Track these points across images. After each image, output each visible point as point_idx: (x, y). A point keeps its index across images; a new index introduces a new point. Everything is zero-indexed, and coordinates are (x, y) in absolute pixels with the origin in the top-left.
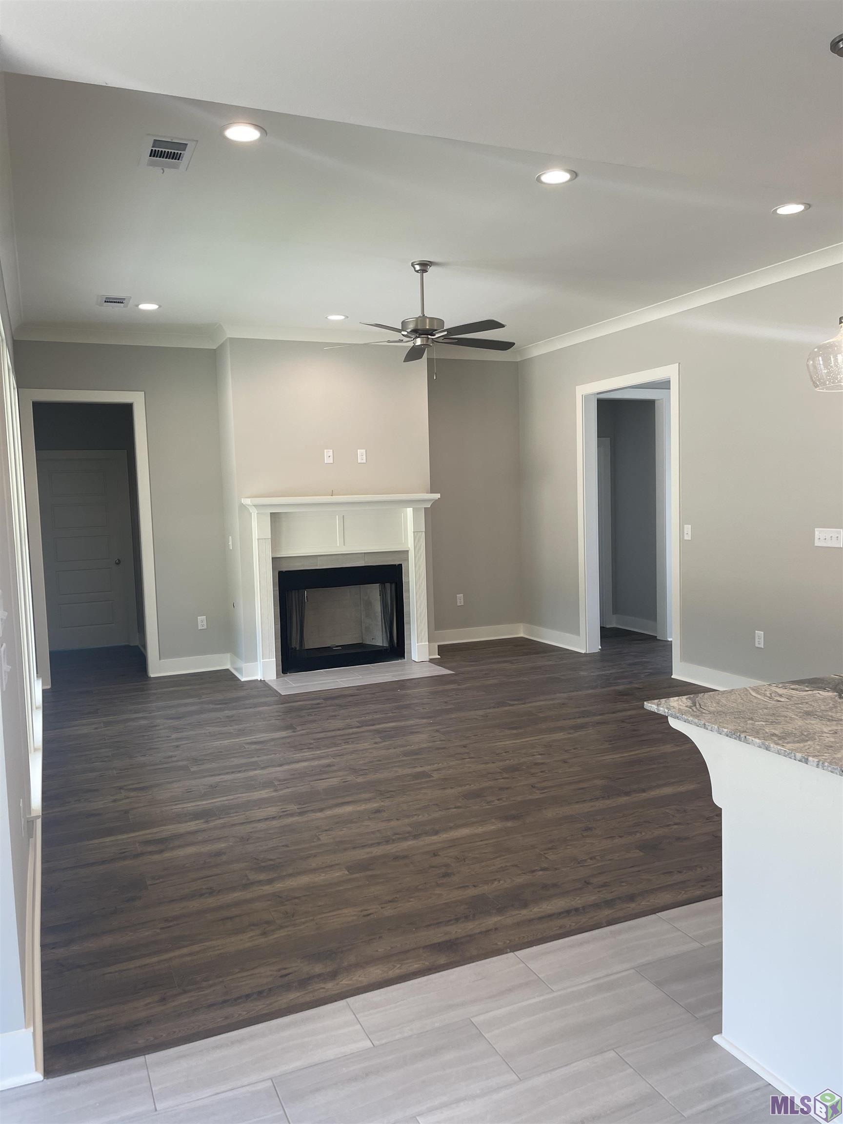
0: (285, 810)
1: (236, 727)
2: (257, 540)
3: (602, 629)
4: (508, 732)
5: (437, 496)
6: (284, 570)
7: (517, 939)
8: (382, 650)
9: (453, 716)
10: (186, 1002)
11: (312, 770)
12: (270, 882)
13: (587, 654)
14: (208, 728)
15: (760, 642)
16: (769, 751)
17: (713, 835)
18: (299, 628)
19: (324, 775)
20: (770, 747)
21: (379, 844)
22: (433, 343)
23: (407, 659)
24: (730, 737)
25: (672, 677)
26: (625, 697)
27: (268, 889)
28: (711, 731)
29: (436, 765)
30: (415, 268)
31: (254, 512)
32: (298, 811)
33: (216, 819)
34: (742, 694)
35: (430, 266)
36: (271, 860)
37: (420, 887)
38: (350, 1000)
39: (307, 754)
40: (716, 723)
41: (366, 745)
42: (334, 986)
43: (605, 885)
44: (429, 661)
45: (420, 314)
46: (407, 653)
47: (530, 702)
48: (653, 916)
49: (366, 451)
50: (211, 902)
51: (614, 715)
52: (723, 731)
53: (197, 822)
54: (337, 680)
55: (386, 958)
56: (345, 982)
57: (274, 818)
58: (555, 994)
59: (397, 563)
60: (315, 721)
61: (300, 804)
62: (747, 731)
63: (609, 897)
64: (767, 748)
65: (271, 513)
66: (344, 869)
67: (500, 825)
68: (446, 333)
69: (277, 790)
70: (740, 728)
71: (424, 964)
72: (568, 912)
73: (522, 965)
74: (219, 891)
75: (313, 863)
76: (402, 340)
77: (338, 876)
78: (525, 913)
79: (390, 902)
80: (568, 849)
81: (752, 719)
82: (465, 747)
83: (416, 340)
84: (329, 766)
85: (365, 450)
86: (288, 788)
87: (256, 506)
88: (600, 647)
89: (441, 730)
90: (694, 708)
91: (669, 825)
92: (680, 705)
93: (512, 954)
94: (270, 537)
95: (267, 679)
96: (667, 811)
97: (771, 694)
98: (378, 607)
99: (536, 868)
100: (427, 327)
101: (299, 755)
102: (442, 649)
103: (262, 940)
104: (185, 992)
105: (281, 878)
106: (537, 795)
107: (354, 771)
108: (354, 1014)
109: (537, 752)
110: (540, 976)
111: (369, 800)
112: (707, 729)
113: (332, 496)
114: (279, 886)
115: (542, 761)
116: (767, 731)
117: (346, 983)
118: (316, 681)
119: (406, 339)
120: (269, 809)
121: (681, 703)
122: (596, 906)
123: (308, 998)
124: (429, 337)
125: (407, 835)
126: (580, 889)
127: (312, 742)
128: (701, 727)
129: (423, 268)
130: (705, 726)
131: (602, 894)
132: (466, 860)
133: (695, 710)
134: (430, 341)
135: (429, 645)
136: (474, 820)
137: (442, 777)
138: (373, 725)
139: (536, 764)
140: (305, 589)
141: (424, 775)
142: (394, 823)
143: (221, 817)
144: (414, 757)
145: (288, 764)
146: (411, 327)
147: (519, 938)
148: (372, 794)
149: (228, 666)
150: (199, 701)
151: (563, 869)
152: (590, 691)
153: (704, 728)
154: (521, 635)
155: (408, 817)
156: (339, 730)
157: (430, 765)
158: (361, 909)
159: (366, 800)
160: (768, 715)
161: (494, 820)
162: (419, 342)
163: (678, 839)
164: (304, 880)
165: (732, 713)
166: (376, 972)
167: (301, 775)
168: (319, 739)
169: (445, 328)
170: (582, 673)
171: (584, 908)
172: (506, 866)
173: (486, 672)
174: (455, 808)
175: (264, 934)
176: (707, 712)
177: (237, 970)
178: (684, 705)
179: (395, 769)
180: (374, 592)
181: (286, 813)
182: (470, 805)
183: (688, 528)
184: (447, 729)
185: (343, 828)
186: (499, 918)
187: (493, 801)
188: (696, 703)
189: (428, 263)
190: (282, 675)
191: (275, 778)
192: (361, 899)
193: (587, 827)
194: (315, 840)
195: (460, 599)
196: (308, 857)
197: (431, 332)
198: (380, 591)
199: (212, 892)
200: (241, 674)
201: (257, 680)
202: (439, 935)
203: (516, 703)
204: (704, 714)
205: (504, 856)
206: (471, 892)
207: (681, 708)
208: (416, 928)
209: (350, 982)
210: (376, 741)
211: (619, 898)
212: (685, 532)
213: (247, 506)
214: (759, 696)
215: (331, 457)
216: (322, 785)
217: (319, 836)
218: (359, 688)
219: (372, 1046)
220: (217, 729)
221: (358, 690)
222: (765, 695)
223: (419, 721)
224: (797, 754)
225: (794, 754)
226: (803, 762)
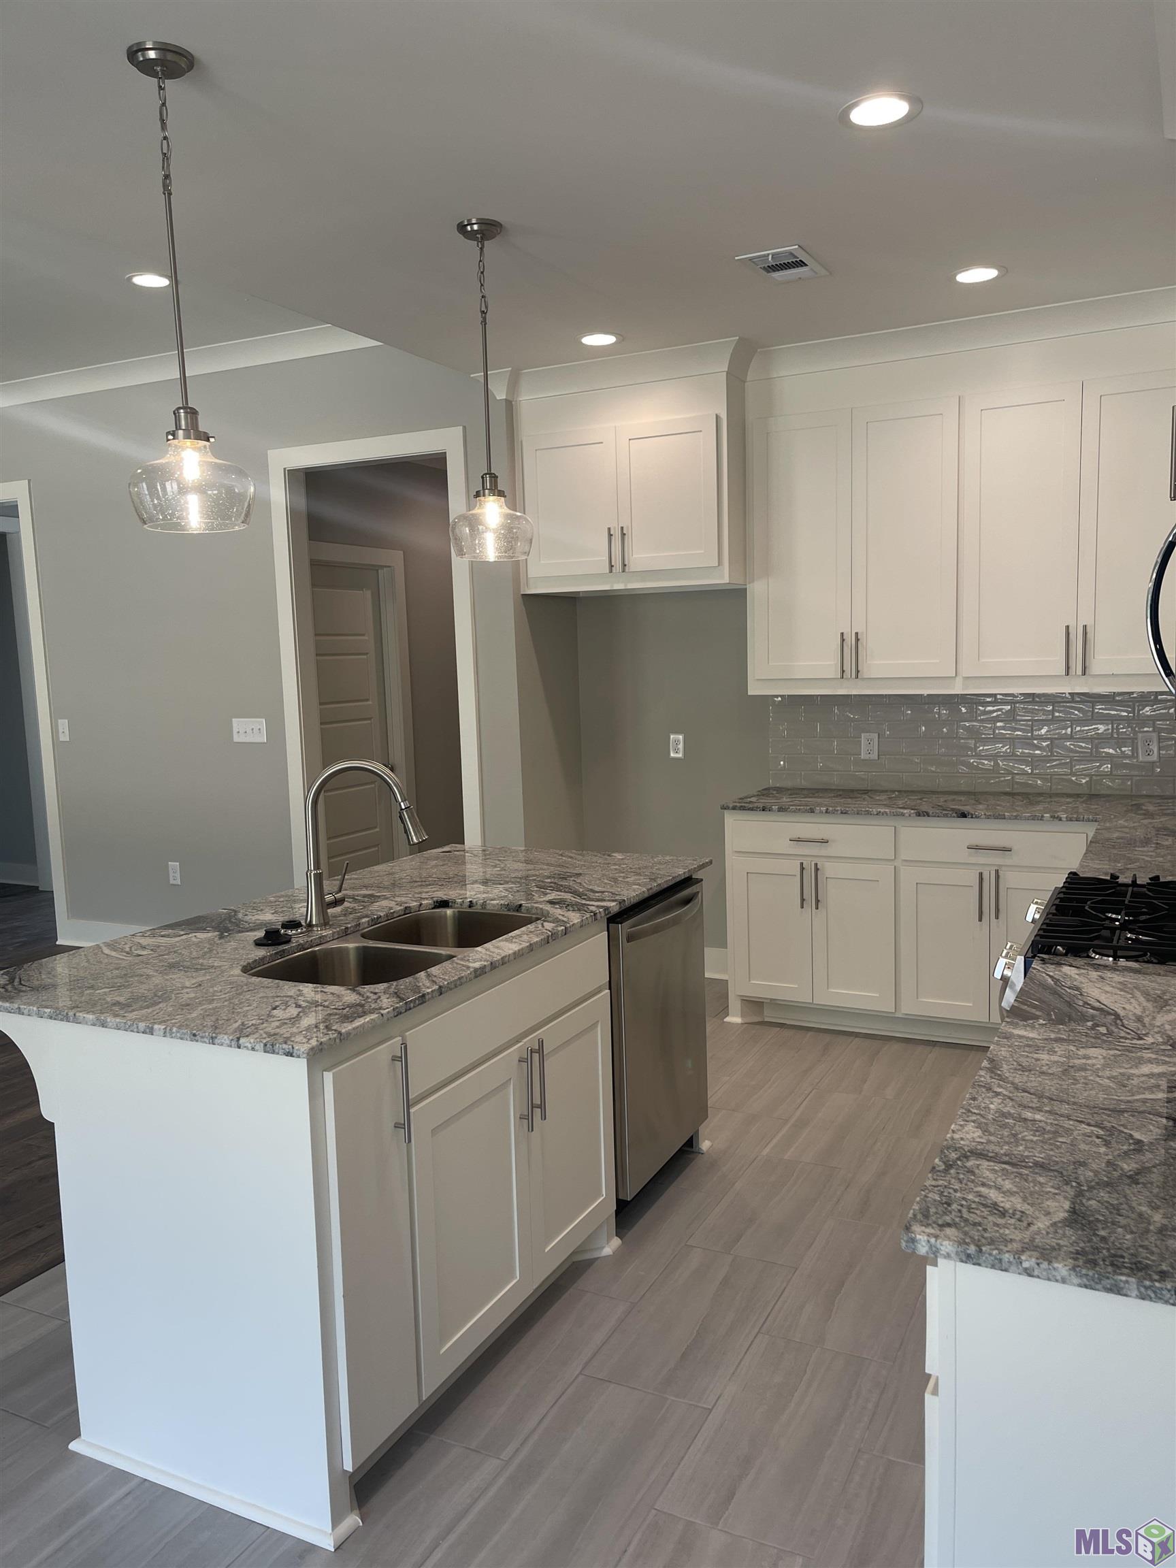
15: (175, 877)
16: (106, 1027)
20: (107, 1022)
24: (53, 1019)
25: (57, 943)
34: (91, 955)
40: (39, 1004)
62: (81, 1006)
70: (71, 1003)
81: (92, 987)
97: (131, 948)
116: (109, 999)
160: (117, 977)
165: (66, 986)
183: (64, 725)
214: (113, 954)
222: (122, 950)
224: (140, 1024)
225: (135, 1026)
226: (146, 1033)
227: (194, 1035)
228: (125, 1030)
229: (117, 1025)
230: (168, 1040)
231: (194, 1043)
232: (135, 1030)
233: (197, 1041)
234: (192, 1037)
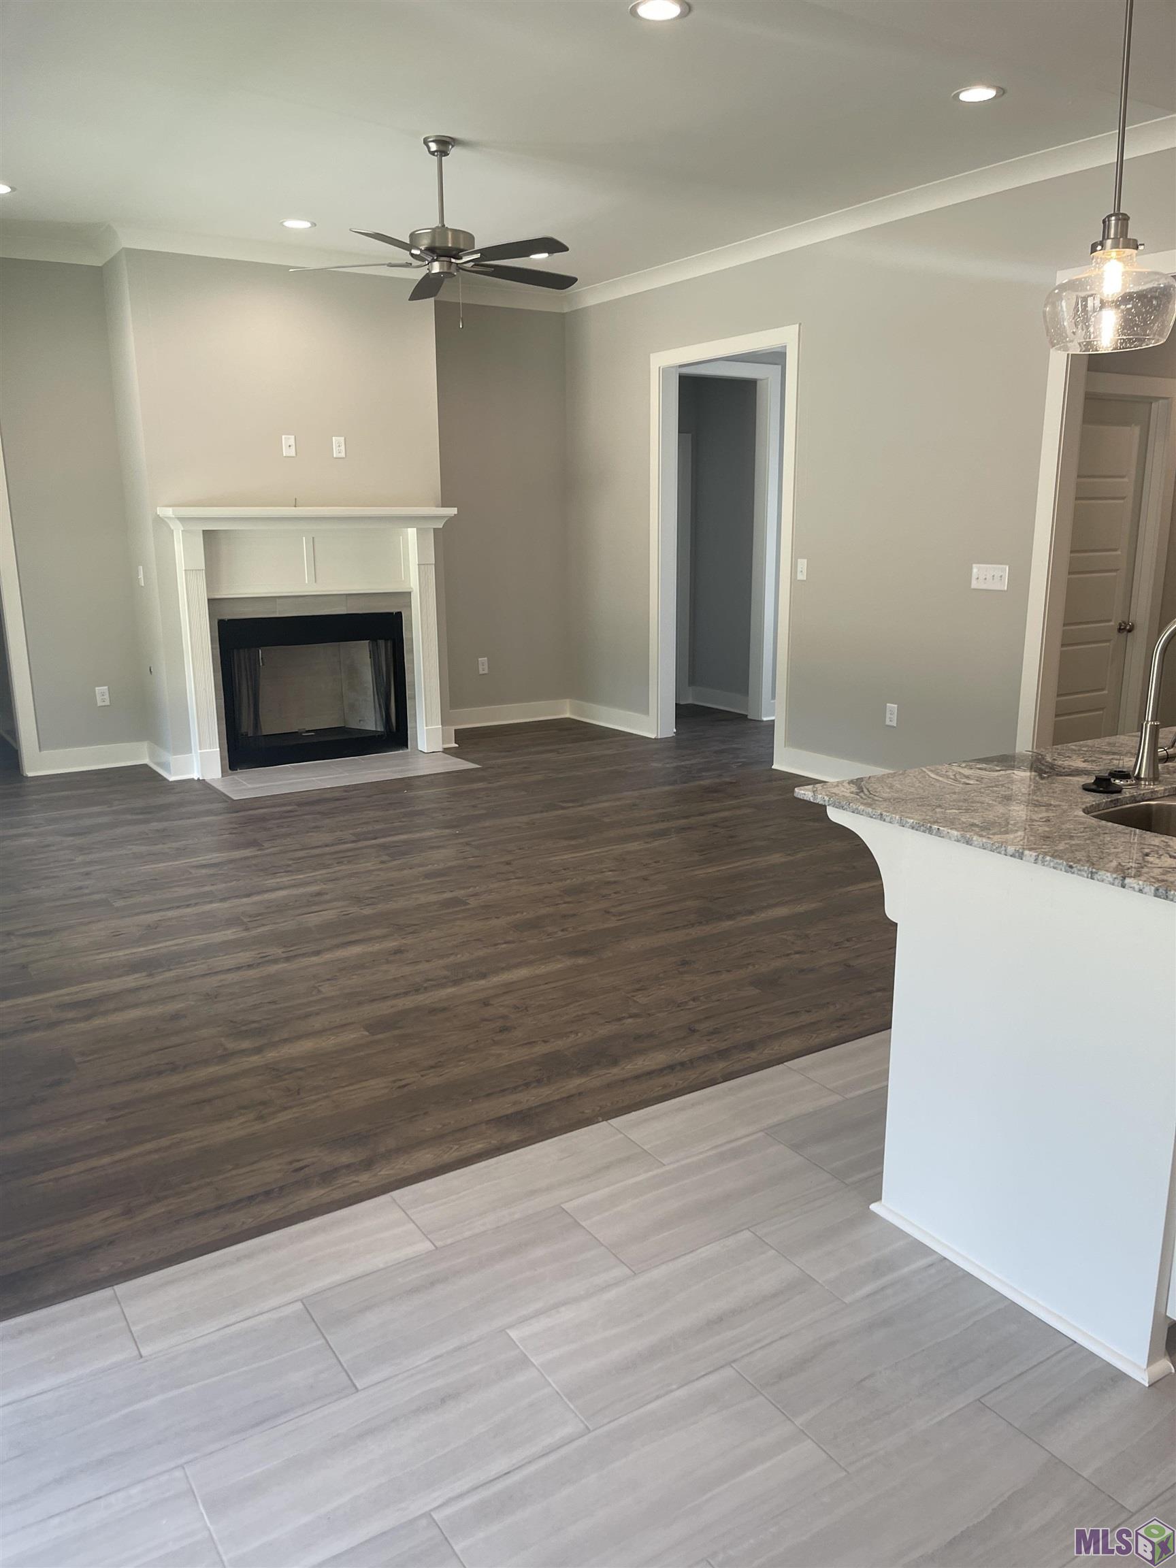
0: (264, 955)
1: (175, 845)
2: (184, 572)
3: (678, 706)
4: (565, 843)
5: (453, 511)
6: (227, 617)
7: (609, 1104)
8: (374, 736)
9: (487, 824)
10: (163, 1213)
11: (296, 901)
12: (258, 1050)
13: (658, 739)
14: (129, 847)
15: (891, 718)
16: (971, 845)
17: (845, 965)
18: (251, 701)
19: (313, 907)
20: (972, 840)
21: (406, 994)
22: (457, 271)
23: (411, 749)
24: (917, 830)
25: (773, 767)
26: (715, 795)
27: (256, 1060)
28: (890, 822)
29: (471, 889)
30: (429, 148)
31: (178, 531)
32: (284, 955)
33: (164, 971)
34: (919, 777)
35: (453, 146)
36: (254, 1022)
37: (471, 1046)
38: (396, 1194)
39: (285, 879)
40: (897, 812)
41: (369, 866)
42: (370, 1178)
43: (715, 1032)
44: (443, 752)
45: (436, 223)
46: (411, 741)
47: (589, 804)
48: (780, 1067)
49: (345, 439)
50: (176, 1080)
51: (702, 818)
52: (906, 822)
53: (136, 976)
54: (314, 779)
55: (438, 1138)
56: (385, 1172)
57: (250, 966)
58: (667, 1168)
59: (394, 610)
60: (290, 834)
61: (285, 946)
62: (939, 821)
63: (723, 1046)
64: (967, 842)
65: (203, 531)
66: (362, 1029)
67: (569, 962)
68: (478, 256)
69: (248, 929)
70: (928, 817)
71: (490, 1143)
72: (671, 1068)
73: (622, 1135)
74: (185, 1067)
75: (317, 1023)
76: (411, 264)
77: (355, 1038)
78: (616, 1072)
79: (432, 1067)
80: (662, 989)
81: (940, 806)
82: (508, 863)
83: (431, 265)
84: (319, 894)
85: (343, 438)
86: (263, 925)
87: (182, 519)
88: (675, 730)
89: (473, 843)
90: (862, 794)
91: (788, 955)
92: (843, 791)
93: (605, 1122)
94: (204, 568)
95: (208, 778)
96: (785, 937)
97: (955, 775)
98: (368, 675)
99: (624, 1015)
100: (450, 245)
101: (271, 882)
102: (460, 735)
103: (258, 1127)
104: (158, 1200)
105: (274, 1045)
106: (612, 923)
107: (358, 900)
108: (404, 1211)
109: (606, 868)
110: (645, 1148)
111: (384, 937)
112: (884, 820)
113: (295, 506)
114: (271, 1055)
115: (613, 879)
116: (964, 820)
117: (387, 1173)
118: (281, 780)
119: (416, 263)
120: (240, 954)
121: (843, 789)
122: (707, 1058)
123: (337, 1195)
124: (453, 260)
125: (444, 980)
126: (684, 1038)
127: (290, 862)
128: (875, 818)
129: (442, 148)
130: (881, 817)
131: (713, 1043)
132: (529, 1009)
133: (864, 797)
134: (453, 267)
135: (442, 730)
136: (532, 957)
137: (483, 904)
138: (375, 839)
139: (609, 883)
140: (260, 646)
141: (456, 902)
142: (423, 966)
143: (172, 967)
144: (439, 879)
145: (259, 893)
146: (425, 243)
147: (612, 1103)
148: (387, 930)
149: (146, 761)
150: (109, 809)
151: (658, 1015)
152: (667, 788)
153: (881, 820)
154: (568, 715)
155: (441, 957)
156: (327, 846)
157: (464, 888)
158: (394, 1079)
159: (378, 937)
160: (959, 801)
161: (559, 957)
162: (436, 268)
163: (802, 971)
164: (307, 1045)
165: (913, 800)
166: (426, 1158)
167: (280, 908)
168: (300, 858)
169: (476, 248)
170: (655, 765)
171: (691, 1061)
172: (583, 1014)
173: (525, 766)
174: (505, 943)
175: (261, 1118)
176: (881, 799)
177: (230, 1167)
178: (848, 791)
179: (414, 896)
180: (361, 652)
181: (267, 959)
182: (525, 939)
183: (802, 564)
184: (482, 842)
185: (353, 975)
186: (583, 1080)
187: (556, 933)
188: (862, 788)
189: (448, 140)
190: (230, 772)
191: (242, 913)
192: (392, 1066)
193: (684, 960)
194: (314, 993)
195: (483, 664)
196: (307, 1016)
197: (456, 253)
198: (370, 651)
199: (174, 1068)
200: (169, 771)
201: (193, 779)
202: (506, 1106)
203: (571, 805)
204: (877, 802)
205: (579, 1001)
206: (540, 1049)
207: (845, 794)
208: (473, 1099)
209: (392, 1172)
210: (382, 859)
211: (735, 1047)
212: (799, 569)
213: (166, 519)
214: (941, 779)
215: (293, 448)
216: (313, 920)
217: (320, 988)
218: (347, 789)
219: (434, 1248)
220: (143, 849)
221: (346, 791)
222: (948, 777)
223: (441, 831)
224: (1009, 847)
225: (1003, 848)
226: (1015, 857)
227: (1071, 867)
228: (991, 850)
229: (983, 844)
230: (1039, 866)
231: (1069, 874)
232: (1003, 852)
233: (1073, 873)
234: (1068, 868)
